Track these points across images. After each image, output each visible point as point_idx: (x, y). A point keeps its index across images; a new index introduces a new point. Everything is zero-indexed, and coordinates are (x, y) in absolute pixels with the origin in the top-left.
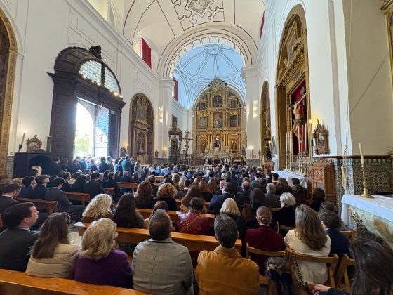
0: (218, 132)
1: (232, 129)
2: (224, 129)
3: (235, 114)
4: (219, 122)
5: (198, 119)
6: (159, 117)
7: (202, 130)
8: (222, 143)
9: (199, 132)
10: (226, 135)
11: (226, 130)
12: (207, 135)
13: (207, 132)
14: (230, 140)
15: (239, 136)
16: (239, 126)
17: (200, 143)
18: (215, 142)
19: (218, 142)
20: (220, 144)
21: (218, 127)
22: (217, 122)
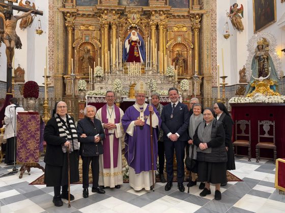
2: (152, 6)
7: (82, 9)
9: (73, 16)
10: (157, 27)
11: (161, 13)
12: (100, 30)
13: (99, 17)
14: (169, 47)
15: (193, 35)
16: (195, 3)
17: (75, 51)
18: (128, 46)
19: (137, 47)
20: (144, 54)
21: (134, 3)
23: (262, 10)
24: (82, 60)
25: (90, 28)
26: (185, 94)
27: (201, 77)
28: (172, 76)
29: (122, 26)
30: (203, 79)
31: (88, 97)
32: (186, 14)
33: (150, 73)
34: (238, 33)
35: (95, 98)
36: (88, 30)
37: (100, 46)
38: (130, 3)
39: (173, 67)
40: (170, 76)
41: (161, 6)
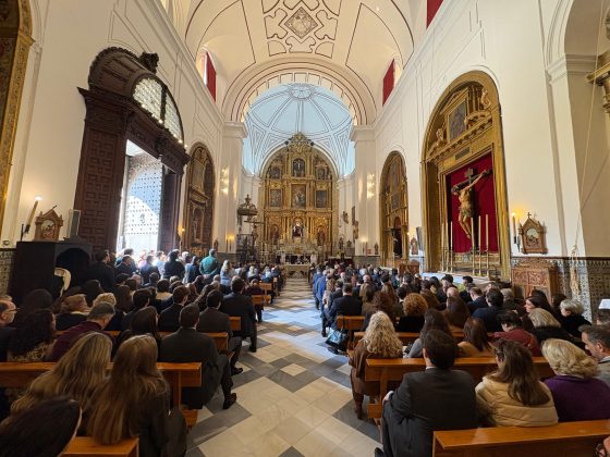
0: (299, 214)
1: (319, 210)
2: (307, 209)
3: (324, 188)
4: (300, 198)
5: (268, 190)
6: (222, 186)
7: (273, 209)
8: (306, 231)
9: (268, 212)
10: (310, 218)
11: (312, 212)
12: (281, 219)
13: (281, 212)
15: (328, 221)
16: (329, 206)
18: (295, 229)
19: (299, 229)
20: (302, 233)
21: (299, 206)
22: (297, 199)
29: (292, 217)
32: (325, 211)
36: (276, 218)
38: (296, 206)
40: (314, 244)
41: (311, 209)
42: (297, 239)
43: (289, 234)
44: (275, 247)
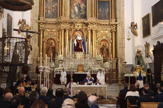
0: (79, 26)
4: (79, 9)
9: (44, 24)
10: (92, 31)
11: (94, 24)
12: (59, 31)
13: (58, 24)
14: (98, 41)
15: (112, 35)
16: (113, 18)
17: (44, 43)
18: (76, 43)
19: (81, 43)
20: (85, 47)
21: (79, 17)
22: (76, 9)
23: (145, 27)
24: (48, 49)
25: (53, 30)
26: (107, 70)
27: (116, 59)
28: (100, 60)
29: (72, 30)
30: (117, 60)
31: (56, 71)
32: (108, 24)
33: (88, 58)
34: (135, 36)
35: (59, 71)
36: (52, 31)
37: (59, 41)
38: (76, 17)
39: (100, 56)
40: (99, 60)
41: (94, 20)
42: (79, 55)
43: (68, 48)
44: (53, 65)
